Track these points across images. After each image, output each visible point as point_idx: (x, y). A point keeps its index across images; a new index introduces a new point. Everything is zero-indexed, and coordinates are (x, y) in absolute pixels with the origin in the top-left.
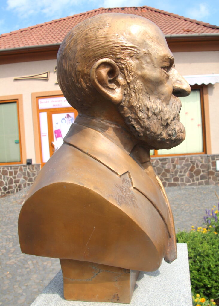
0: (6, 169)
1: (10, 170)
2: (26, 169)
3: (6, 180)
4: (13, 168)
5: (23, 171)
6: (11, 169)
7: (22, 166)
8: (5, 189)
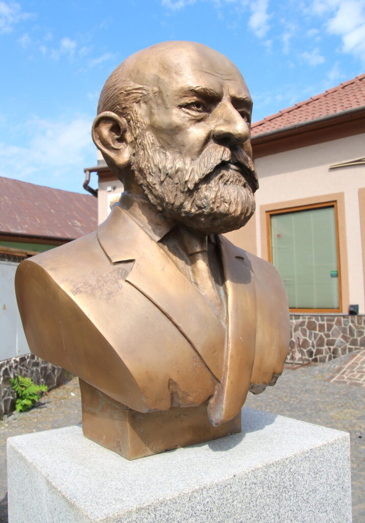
0: (314, 319)
1: (321, 322)
2: (348, 321)
3: (313, 339)
4: (325, 318)
5: (343, 326)
6: (323, 320)
7: (340, 316)
8: (310, 354)
